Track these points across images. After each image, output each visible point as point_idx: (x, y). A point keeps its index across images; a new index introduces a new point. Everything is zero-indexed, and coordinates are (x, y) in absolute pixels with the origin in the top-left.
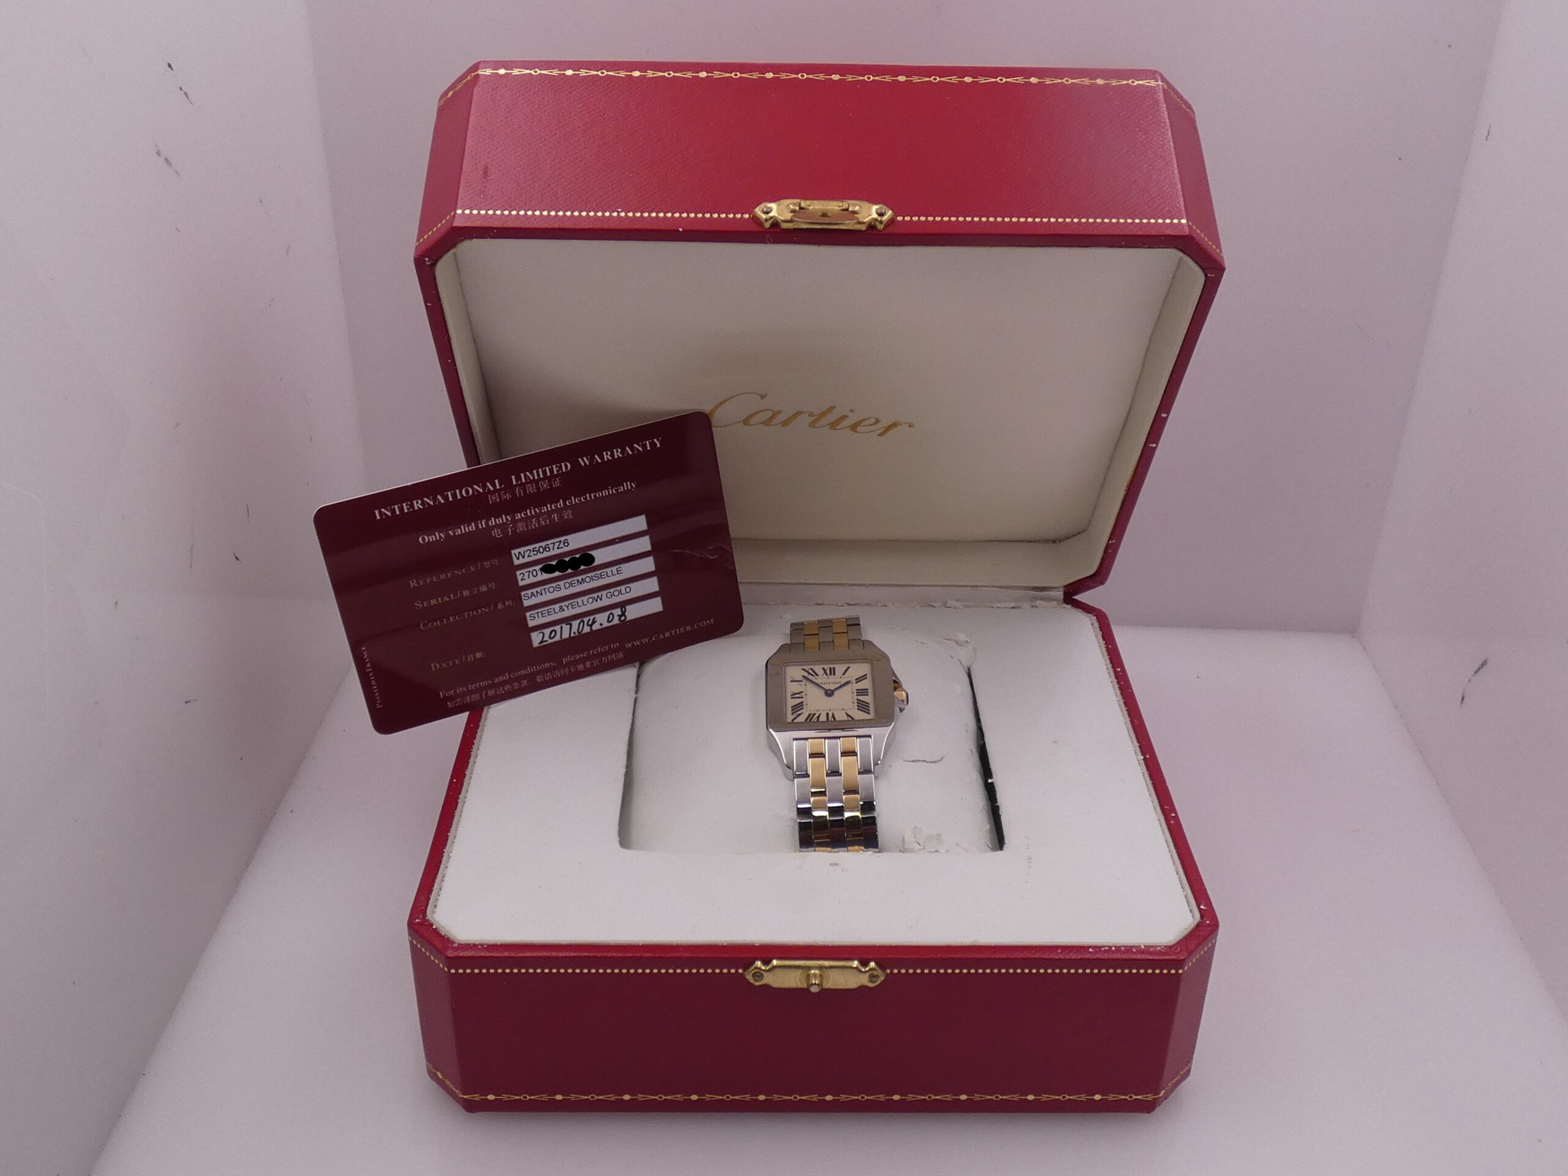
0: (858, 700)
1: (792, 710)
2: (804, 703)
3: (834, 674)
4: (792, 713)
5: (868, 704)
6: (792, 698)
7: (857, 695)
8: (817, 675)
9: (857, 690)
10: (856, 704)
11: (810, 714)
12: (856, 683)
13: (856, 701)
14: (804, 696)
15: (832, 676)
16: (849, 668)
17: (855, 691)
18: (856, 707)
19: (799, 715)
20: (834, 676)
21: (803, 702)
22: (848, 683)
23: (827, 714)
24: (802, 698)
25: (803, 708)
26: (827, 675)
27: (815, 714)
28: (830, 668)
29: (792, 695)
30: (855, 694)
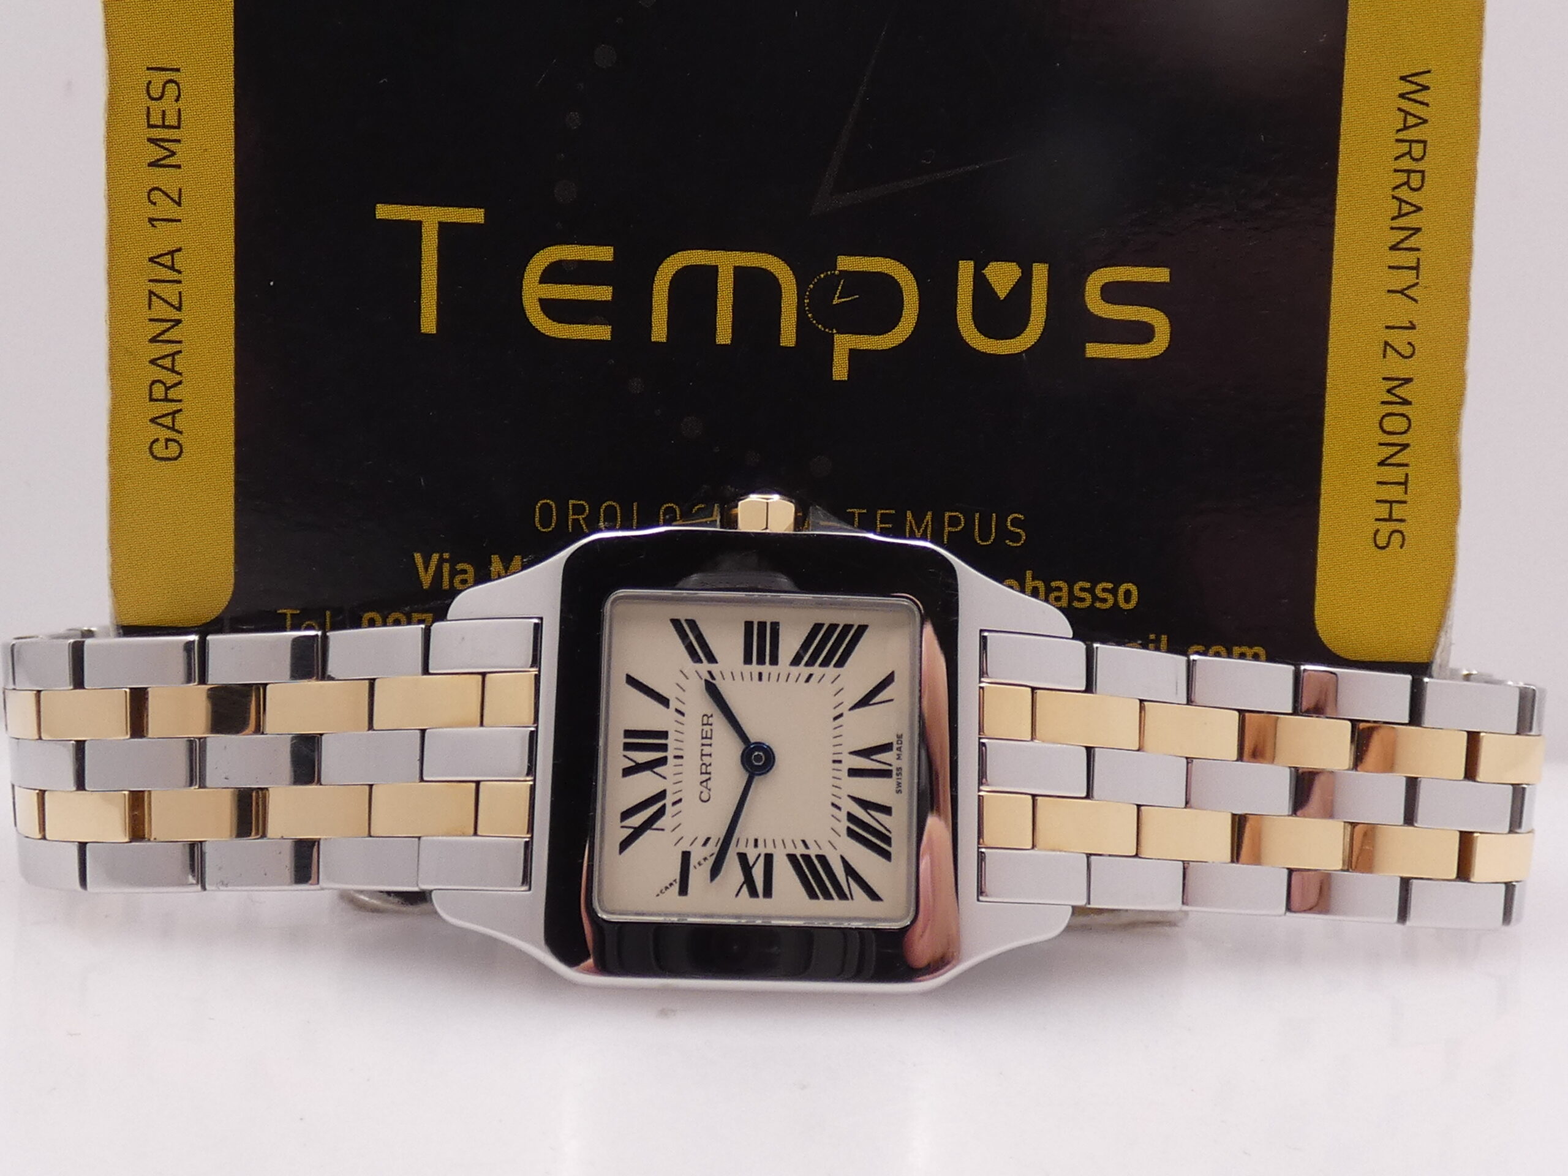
0: (796, 661)
1: (828, 896)
2: (800, 851)
3: (664, 734)
4: (842, 896)
5: (817, 627)
6: (768, 892)
7: (774, 661)
8: (662, 795)
9: (748, 660)
10: (816, 670)
11: (851, 833)
12: (712, 659)
13: (803, 670)
14: (762, 850)
15: (670, 742)
16: (631, 681)
17: (755, 668)
18: (831, 671)
19: (850, 871)
20: (672, 736)
21: (792, 858)
22: (712, 690)
23: (854, 772)
24: (769, 858)
25: (822, 859)
26: (663, 761)
27: (851, 817)
28: (628, 747)
29: (753, 893)
30: (767, 668)
